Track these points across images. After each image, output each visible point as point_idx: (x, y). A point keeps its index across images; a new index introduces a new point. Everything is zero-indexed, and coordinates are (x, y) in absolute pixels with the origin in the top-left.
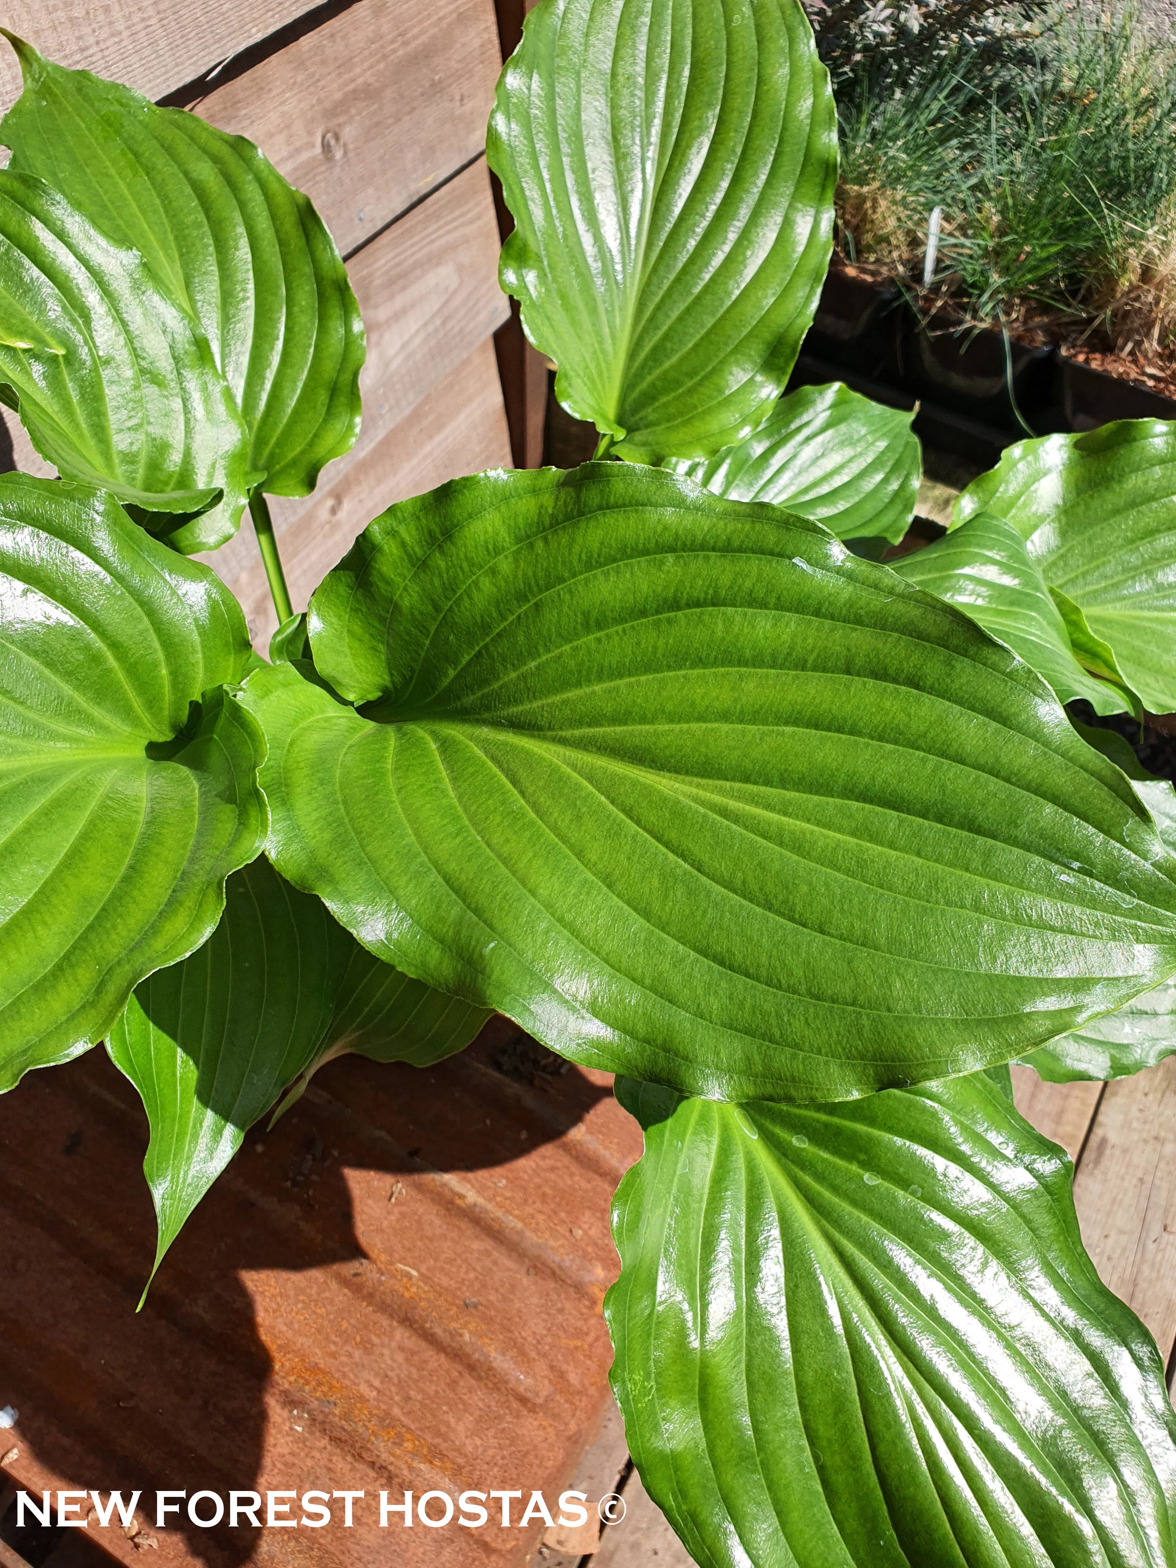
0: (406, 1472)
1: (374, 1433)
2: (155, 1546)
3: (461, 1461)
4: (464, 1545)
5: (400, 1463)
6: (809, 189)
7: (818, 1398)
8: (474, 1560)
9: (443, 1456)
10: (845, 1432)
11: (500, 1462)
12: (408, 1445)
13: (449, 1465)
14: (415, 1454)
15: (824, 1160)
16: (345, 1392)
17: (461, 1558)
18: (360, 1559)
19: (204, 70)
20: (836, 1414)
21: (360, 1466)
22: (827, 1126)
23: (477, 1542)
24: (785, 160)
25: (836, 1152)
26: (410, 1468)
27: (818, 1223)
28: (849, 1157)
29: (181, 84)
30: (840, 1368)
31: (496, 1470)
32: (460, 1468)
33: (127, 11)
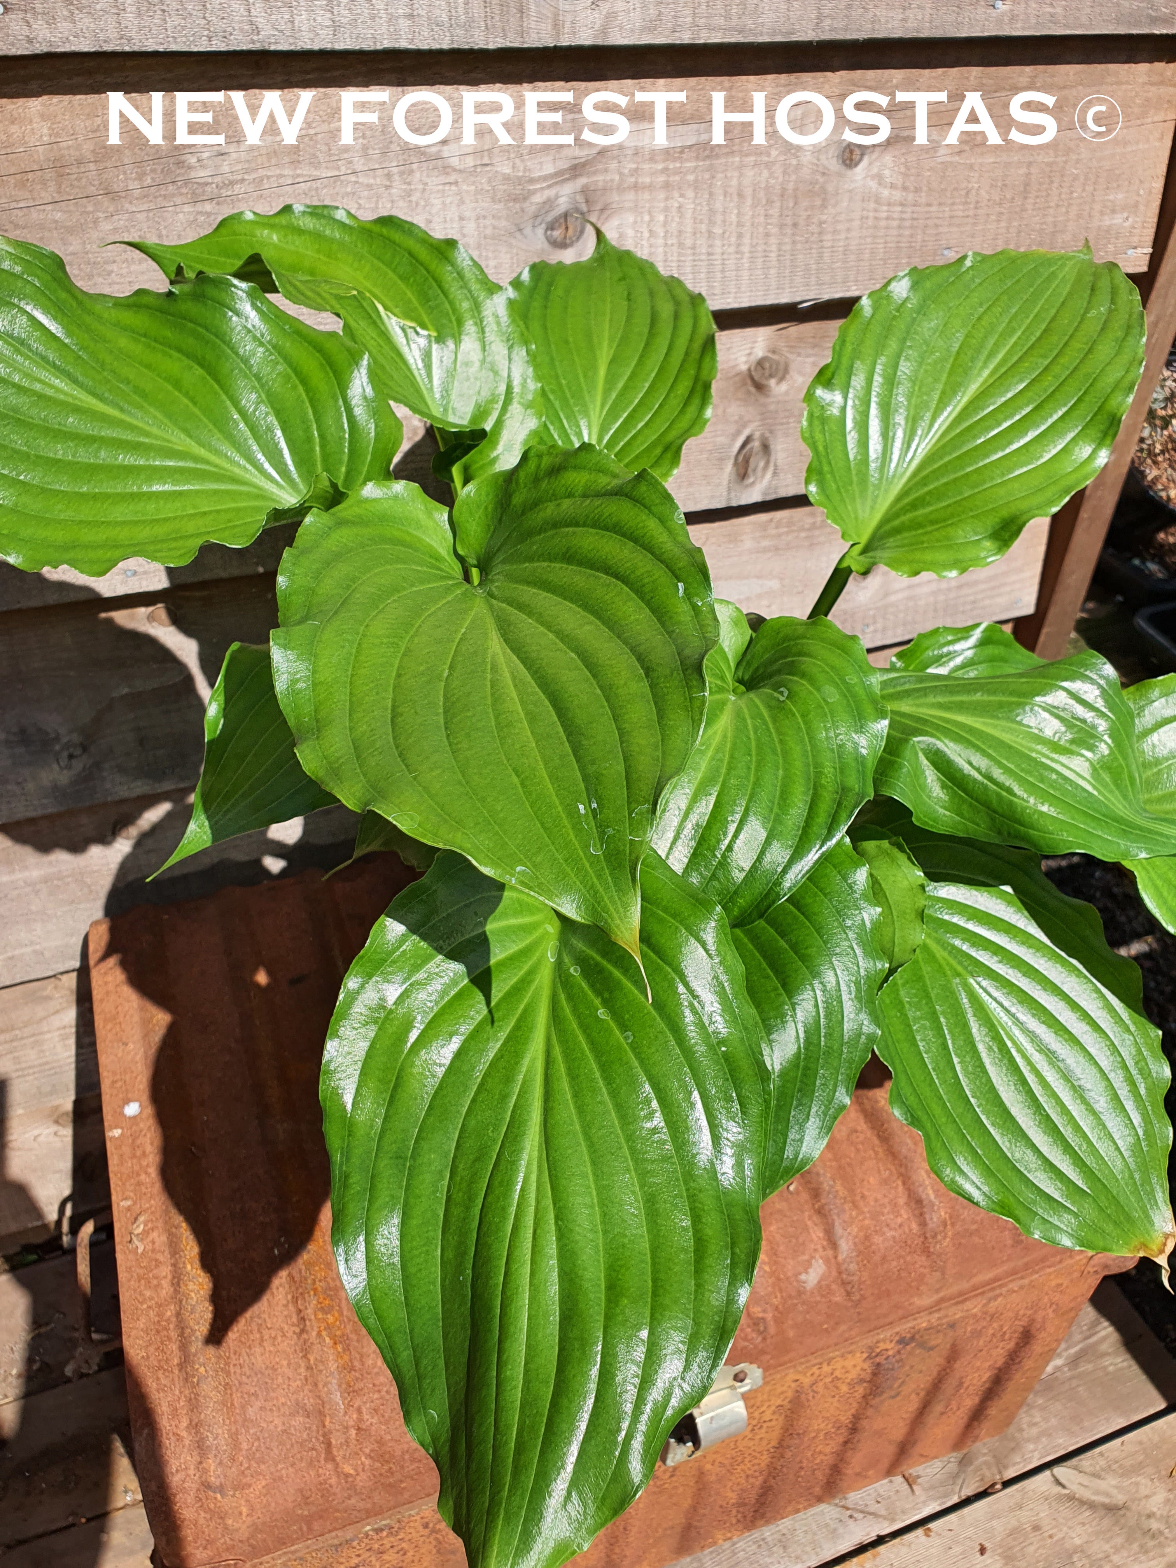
0: (314, 1334)
1: (315, 1290)
2: (140, 1251)
3: (357, 1364)
4: (314, 1428)
5: (315, 1325)
6: (1094, 432)
7: (470, 1144)
8: (313, 1449)
9: (347, 1349)
10: (474, 1178)
11: (383, 1393)
12: (330, 1319)
13: (346, 1358)
14: (328, 1328)
15: (581, 988)
16: (321, 1252)
17: (305, 1436)
18: (241, 1367)
19: (798, 299)
20: (475, 1161)
21: (291, 1307)
22: (597, 964)
23: (324, 1435)
24: (1083, 406)
25: (592, 986)
26: (319, 1334)
27: (548, 1029)
28: (598, 993)
29: (775, 302)
30: (496, 1128)
31: (376, 1396)
32: (352, 1369)
33: (755, 241)
